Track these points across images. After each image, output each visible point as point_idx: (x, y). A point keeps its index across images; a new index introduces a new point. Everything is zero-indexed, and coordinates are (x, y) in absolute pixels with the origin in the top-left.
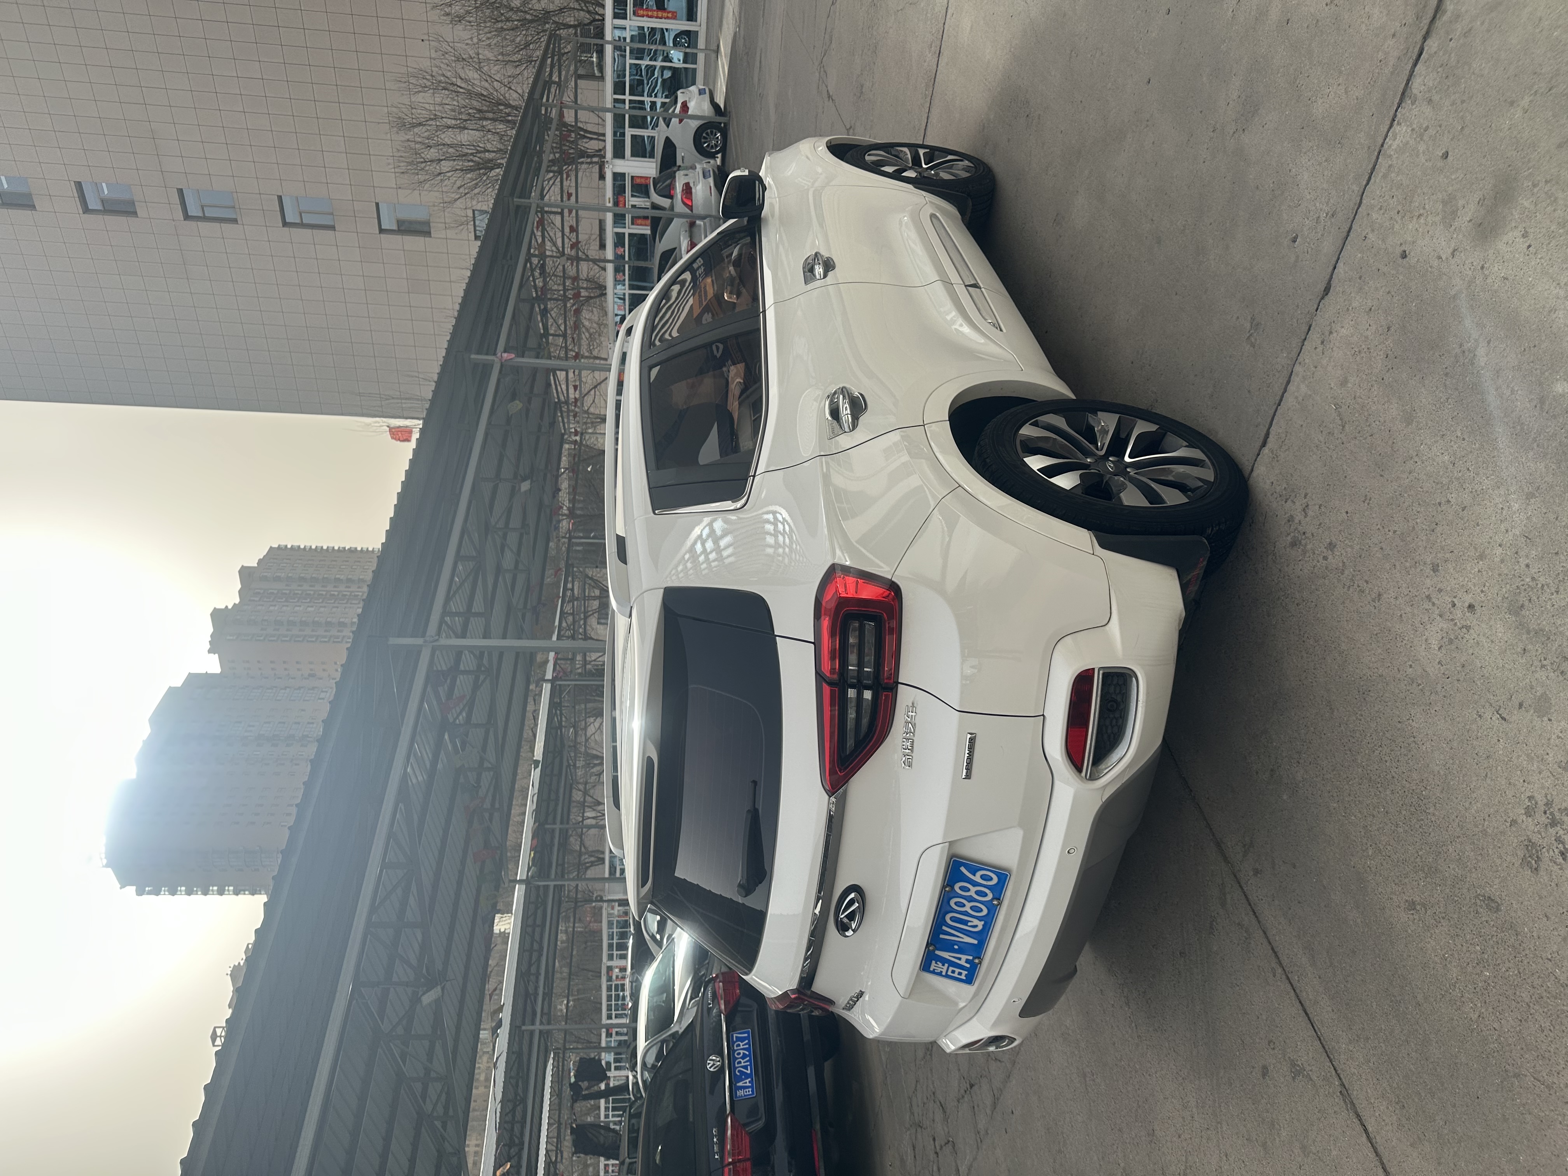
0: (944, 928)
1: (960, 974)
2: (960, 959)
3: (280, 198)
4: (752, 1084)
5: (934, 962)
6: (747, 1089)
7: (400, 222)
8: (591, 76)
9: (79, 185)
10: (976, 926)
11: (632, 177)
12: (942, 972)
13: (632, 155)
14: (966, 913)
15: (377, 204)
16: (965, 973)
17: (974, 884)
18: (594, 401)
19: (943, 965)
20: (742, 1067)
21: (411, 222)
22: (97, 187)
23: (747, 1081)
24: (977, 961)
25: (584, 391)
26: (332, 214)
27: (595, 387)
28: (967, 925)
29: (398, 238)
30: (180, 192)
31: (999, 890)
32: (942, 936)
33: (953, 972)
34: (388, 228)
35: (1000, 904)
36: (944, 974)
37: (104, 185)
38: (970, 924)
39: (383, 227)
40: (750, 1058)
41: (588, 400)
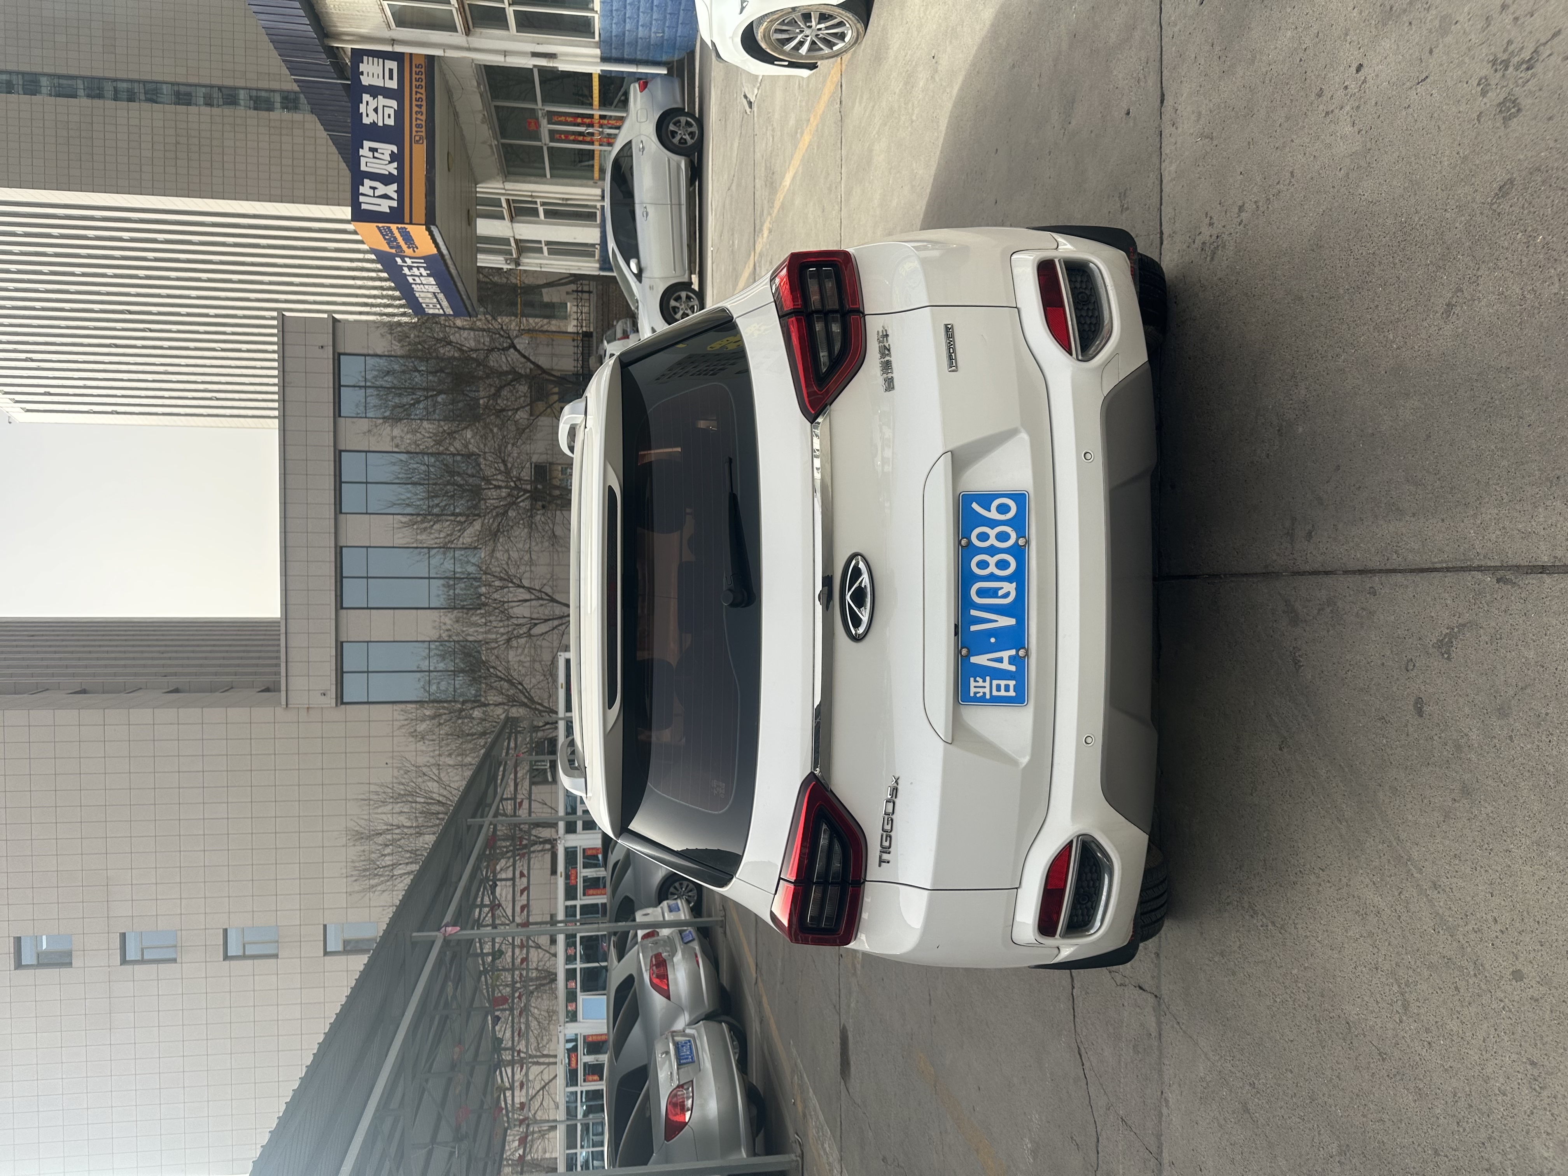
0: (973, 613)
1: (1007, 688)
2: (1000, 660)
3: (225, 931)
5: (972, 679)
7: (346, 943)
8: (545, 782)
9: (18, 941)
10: (1006, 595)
11: (584, 850)
12: (984, 693)
13: (583, 829)
14: (992, 577)
15: (325, 926)
16: (1012, 683)
17: (993, 524)
18: (542, 1103)
19: (984, 681)
21: (357, 941)
22: (37, 940)
24: (1022, 653)
25: (532, 1092)
26: (277, 942)
27: (544, 1087)
28: (997, 597)
29: (343, 958)
30: (123, 936)
31: (1019, 523)
32: (973, 628)
33: (998, 688)
34: (333, 950)
35: (1028, 542)
36: (988, 697)
37: (44, 938)
38: (1000, 593)
39: (328, 950)
41: (536, 1104)
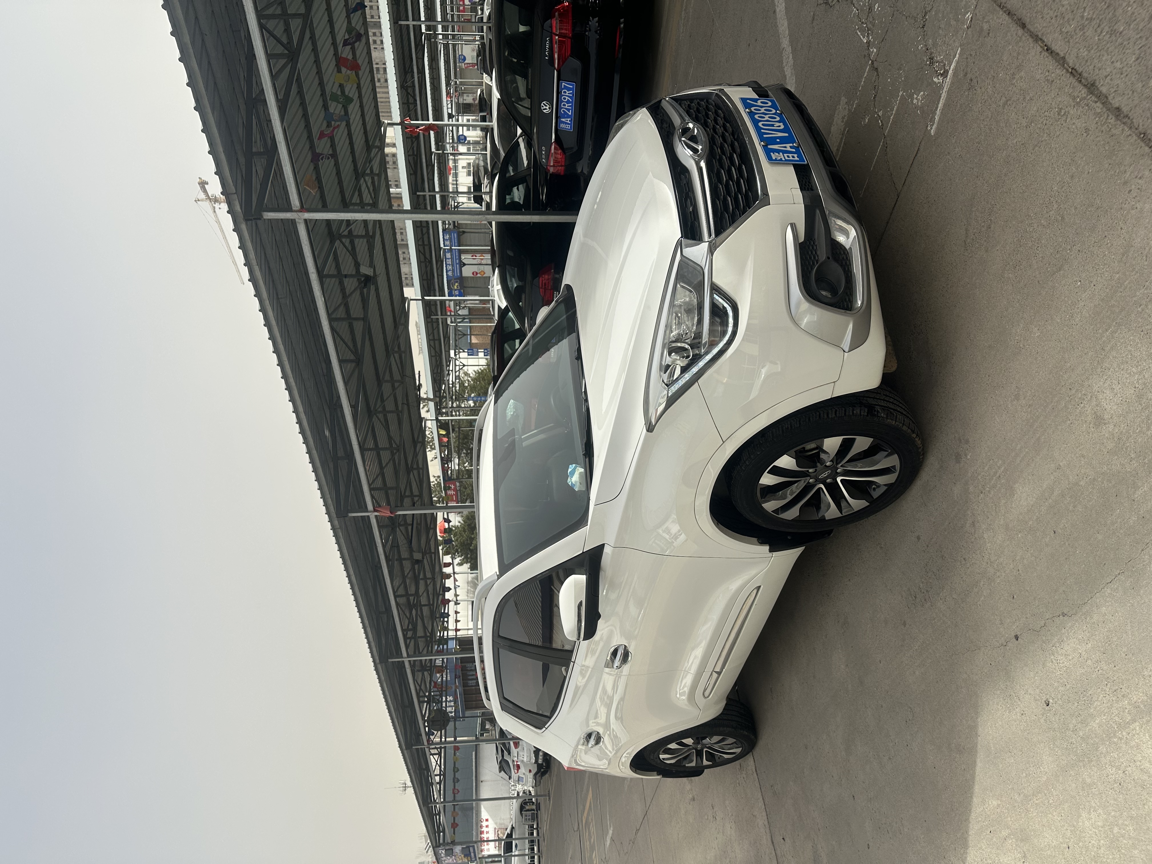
4: (571, 123)
6: (567, 124)
20: (565, 108)
23: (569, 119)
40: (572, 104)
